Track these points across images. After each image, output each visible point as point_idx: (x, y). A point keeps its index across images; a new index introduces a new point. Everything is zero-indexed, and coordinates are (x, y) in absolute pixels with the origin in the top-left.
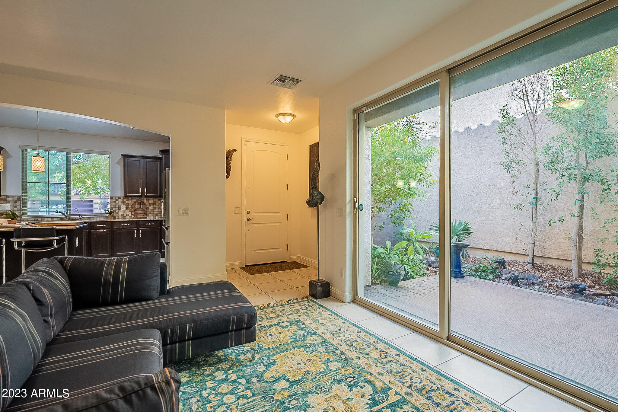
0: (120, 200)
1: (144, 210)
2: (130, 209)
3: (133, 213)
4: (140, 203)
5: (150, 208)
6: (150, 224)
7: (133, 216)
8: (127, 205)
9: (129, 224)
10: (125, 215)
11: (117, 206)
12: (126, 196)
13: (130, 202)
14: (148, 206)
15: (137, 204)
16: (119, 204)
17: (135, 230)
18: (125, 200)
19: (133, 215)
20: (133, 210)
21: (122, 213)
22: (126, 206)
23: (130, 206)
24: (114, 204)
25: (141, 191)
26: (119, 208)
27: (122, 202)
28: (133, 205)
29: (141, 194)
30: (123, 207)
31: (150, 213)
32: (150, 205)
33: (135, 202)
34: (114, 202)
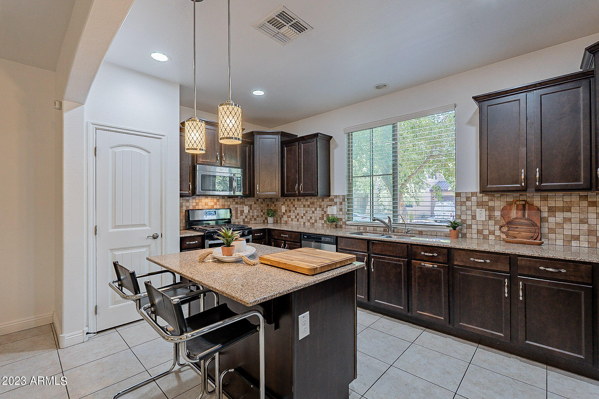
0: (474, 199)
1: (534, 225)
2: (499, 218)
3: (505, 229)
4: (524, 206)
5: (551, 220)
6: (551, 270)
7: (504, 236)
8: (491, 209)
9: (488, 261)
10: (486, 232)
11: (469, 212)
12: (484, 191)
13: (499, 203)
14: (545, 215)
15: (514, 207)
16: (474, 208)
17: (506, 277)
18: (486, 198)
19: (503, 232)
20: (503, 222)
21: (480, 227)
22: (487, 212)
23: (497, 214)
24: (464, 208)
25: (523, 177)
26: (474, 217)
27: (480, 204)
28: (505, 211)
29: (523, 184)
30: (482, 214)
31: (552, 231)
32: (552, 210)
33: (510, 204)
34: (462, 204)
